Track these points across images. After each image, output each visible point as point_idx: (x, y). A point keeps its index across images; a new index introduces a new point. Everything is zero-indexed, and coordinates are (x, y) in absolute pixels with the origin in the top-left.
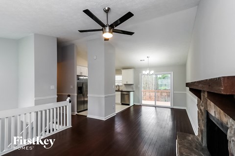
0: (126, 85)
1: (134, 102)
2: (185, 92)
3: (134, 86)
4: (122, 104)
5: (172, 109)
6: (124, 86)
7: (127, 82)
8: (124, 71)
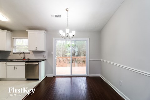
0: (36, 52)
1: (46, 73)
2: (100, 60)
3: (46, 54)
4: (28, 80)
5: (88, 78)
6: (32, 53)
7: (36, 48)
8: (30, 33)
